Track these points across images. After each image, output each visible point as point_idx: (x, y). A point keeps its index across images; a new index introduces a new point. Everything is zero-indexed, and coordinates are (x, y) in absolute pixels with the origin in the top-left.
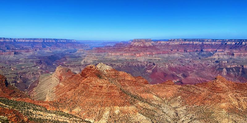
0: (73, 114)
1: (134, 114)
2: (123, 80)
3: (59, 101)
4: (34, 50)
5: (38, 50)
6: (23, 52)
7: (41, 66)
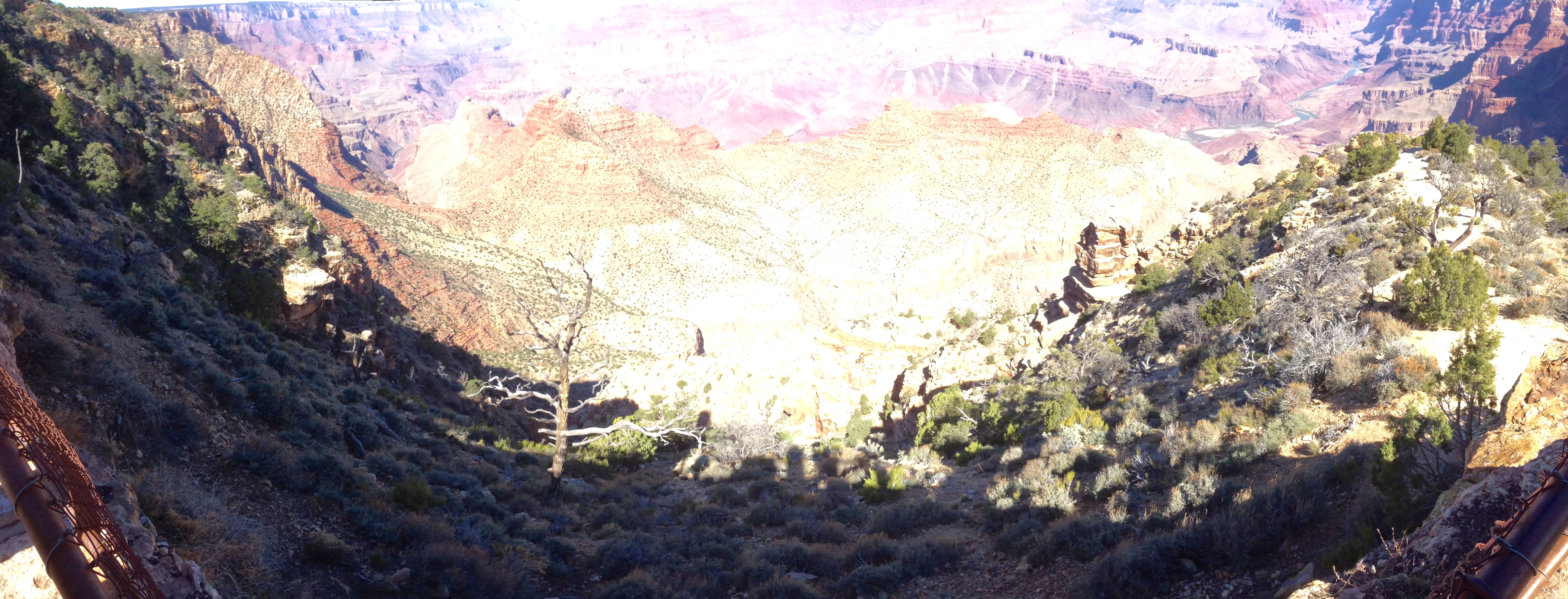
0: (511, 247)
1: (682, 242)
2: (645, 141)
3: (470, 210)
4: (399, 41)
5: (409, 41)
6: (372, 48)
7: (420, 96)
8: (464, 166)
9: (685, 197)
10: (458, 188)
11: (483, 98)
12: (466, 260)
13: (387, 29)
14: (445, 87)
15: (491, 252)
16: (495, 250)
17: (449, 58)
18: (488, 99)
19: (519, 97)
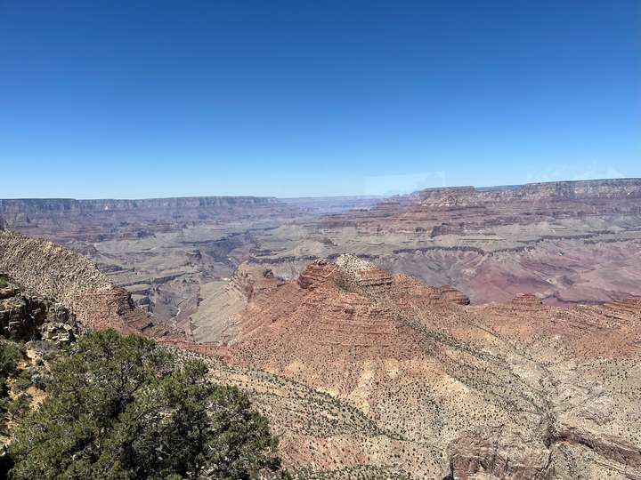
0: (288, 375)
3: (252, 346)
9: (439, 340)
11: (258, 262)
12: (250, 387)
14: (223, 255)
15: (270, 381)
16: (274, 378)
19: (292, 260)
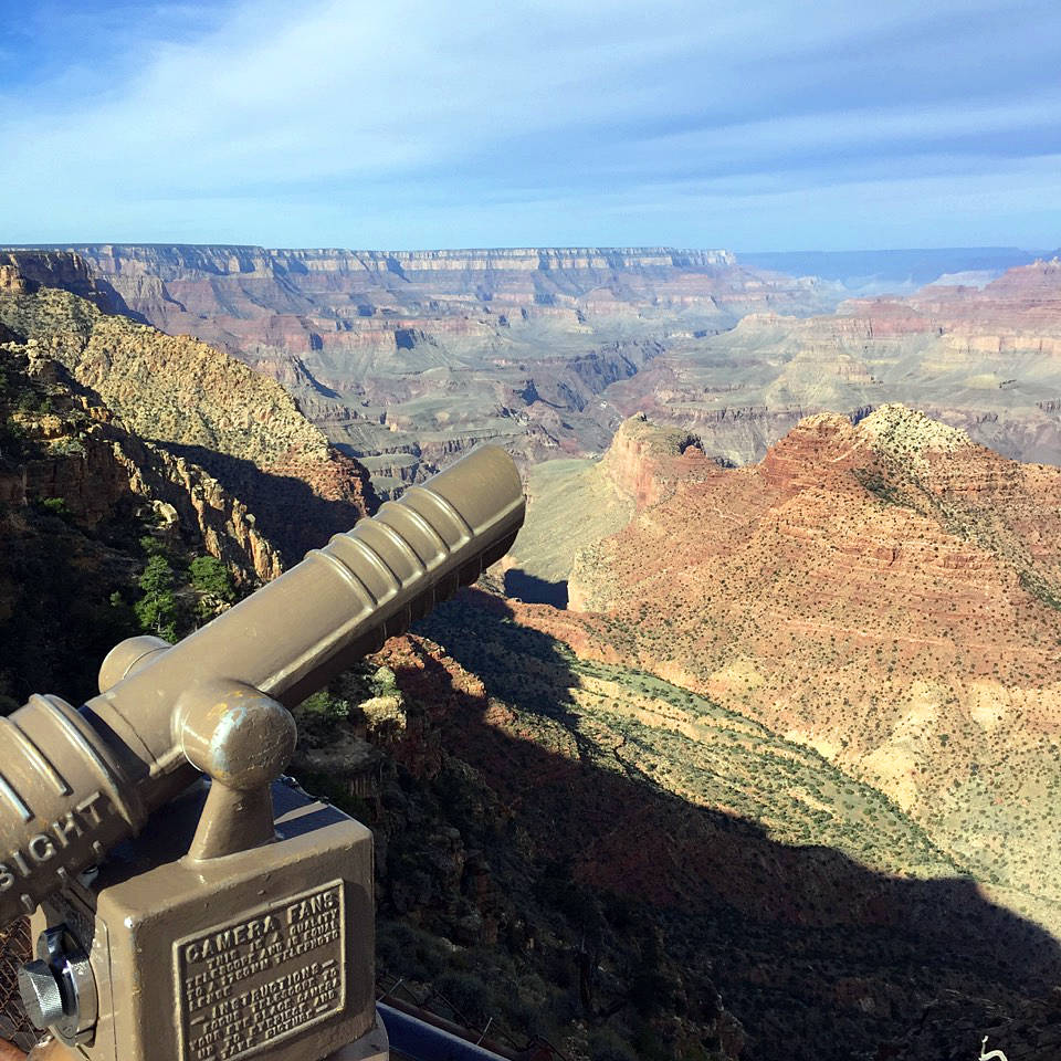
0: (717, 694)
3: (635, 616)
4: (494, 318)
5: (514, 318)
6: (439, 329)
7: (533, 412)
8: (627, 535)
10: (614, 574)
11: (671, 417)
12: (624, 711)
13: (470, 298)
14: (587, 395)
15: (672, 702)
16: (683, 697)
17: (597, 348)
18: (680, 418)
19: (752, 417)
